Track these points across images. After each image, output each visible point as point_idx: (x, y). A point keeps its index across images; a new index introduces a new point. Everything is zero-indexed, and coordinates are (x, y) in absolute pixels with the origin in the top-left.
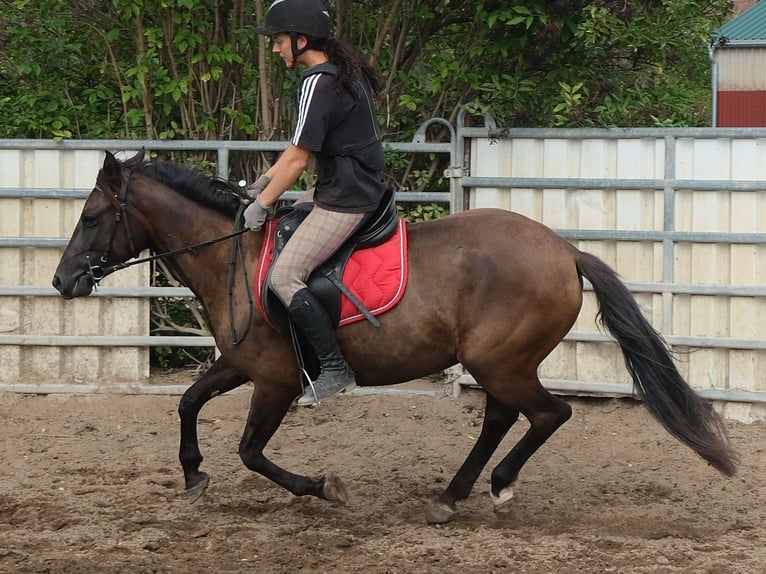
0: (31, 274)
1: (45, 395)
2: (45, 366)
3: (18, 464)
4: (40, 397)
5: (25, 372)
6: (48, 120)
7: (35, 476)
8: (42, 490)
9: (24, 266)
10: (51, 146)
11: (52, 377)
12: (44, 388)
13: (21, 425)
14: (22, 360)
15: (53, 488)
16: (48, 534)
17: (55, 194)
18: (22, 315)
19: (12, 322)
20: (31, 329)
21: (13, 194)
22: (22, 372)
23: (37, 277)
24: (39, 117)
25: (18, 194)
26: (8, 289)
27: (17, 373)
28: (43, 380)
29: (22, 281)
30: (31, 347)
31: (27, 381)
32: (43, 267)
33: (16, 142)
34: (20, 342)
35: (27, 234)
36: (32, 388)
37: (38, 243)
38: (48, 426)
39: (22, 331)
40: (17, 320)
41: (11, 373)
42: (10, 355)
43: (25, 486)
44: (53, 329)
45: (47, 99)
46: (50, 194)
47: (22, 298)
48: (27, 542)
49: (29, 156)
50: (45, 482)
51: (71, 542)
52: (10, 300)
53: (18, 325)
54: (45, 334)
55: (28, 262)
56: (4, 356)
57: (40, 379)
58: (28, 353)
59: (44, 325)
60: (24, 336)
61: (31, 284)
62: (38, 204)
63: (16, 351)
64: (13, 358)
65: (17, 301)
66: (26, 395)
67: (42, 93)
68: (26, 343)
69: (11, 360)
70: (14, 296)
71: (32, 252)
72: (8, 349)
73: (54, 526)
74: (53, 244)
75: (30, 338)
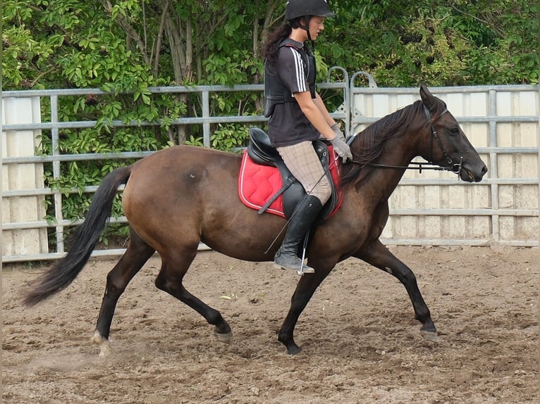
0: (520, 171)
1: (531, 247)
2: (530, 229)
3: (508, 290)
4: (527, 249)
5: (518, 233)
6: (528, 72)
7: (517, 297)
8: (518, 305)
9: (515, 166)
10: (530, 89)
11: (534, 236)
12: (529, 243)
13: (514, 266)
14: (516, 225)
15: (527, 304)
16: (516, 331)
17: (533, 120)
18: (515, 197)
19: (509, 201)
20: (521, 206)
21: (507, 120)
22: (516, 233)
23: (523, 172)
24: (523, 71)
25: (510, 120)
26: (505, 180)
27: (513, 234)
28: (529, 238)
29: (514, 175)
30: (521, 217)
31: (519, 239)
32: (527, 166)
33: (508, 87)
34: (514, 214)
35: (517, 146)
36: (522, 243)
37: (523, 151)
38: (531, 267)
39: (516, 207)
40: (512, 201)
41: (509, 234)
42: (508, 222)
43: (508, 303)
44: (534, 206)
45: (528, 59)
46: (530, 120)
47: (515, 186)
48: (501, 335)
49: (516, 96)
50: (522, 301)
51: (528, 335)
52: (507, 187)
53: (512, 204)
54: (529, 209)
55: (518, 163)
56: (504, 223)
57: (527, 237)
58: (519, 221)
59: (528, 203)
60: (517, 210)
61: (520, 177)
62: (522, 126)
63: (512, 219)
64: (510, 224)
65: (512, 188)
66: (519, 247)
67: (524, 55)
68: (517, 214)
69: (509, 226)
70: (510, 185)
71: (520, 156)
72: (507, 219)
73: (521, 326)
74: (533, 151)
75: (520, 212)
